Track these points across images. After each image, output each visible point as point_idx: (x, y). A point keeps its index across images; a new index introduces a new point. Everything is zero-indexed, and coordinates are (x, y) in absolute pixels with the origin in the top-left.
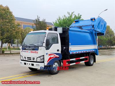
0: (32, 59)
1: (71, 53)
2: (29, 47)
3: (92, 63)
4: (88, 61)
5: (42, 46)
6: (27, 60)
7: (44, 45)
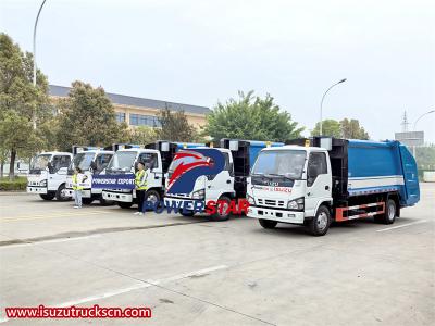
0: (277, 203)
1: (351, 193)
2: (271, 180)
3: (391, 217)
4: (383, 212)
5: (300, 179)
6: (264, 205)
7: (304, 176)
